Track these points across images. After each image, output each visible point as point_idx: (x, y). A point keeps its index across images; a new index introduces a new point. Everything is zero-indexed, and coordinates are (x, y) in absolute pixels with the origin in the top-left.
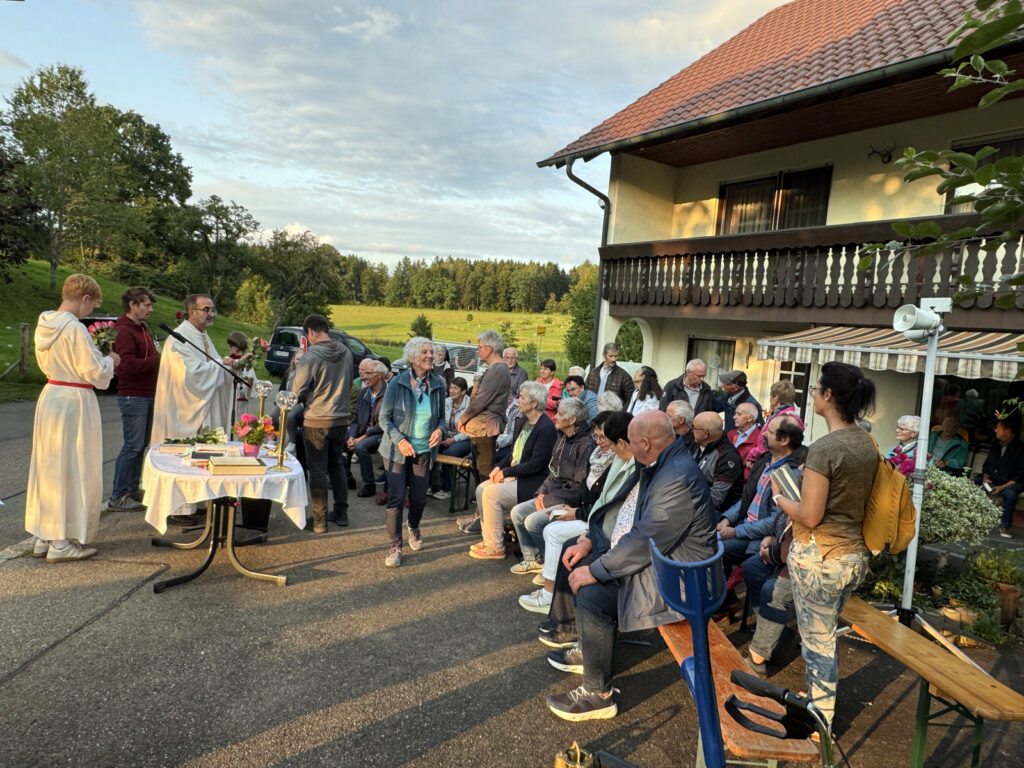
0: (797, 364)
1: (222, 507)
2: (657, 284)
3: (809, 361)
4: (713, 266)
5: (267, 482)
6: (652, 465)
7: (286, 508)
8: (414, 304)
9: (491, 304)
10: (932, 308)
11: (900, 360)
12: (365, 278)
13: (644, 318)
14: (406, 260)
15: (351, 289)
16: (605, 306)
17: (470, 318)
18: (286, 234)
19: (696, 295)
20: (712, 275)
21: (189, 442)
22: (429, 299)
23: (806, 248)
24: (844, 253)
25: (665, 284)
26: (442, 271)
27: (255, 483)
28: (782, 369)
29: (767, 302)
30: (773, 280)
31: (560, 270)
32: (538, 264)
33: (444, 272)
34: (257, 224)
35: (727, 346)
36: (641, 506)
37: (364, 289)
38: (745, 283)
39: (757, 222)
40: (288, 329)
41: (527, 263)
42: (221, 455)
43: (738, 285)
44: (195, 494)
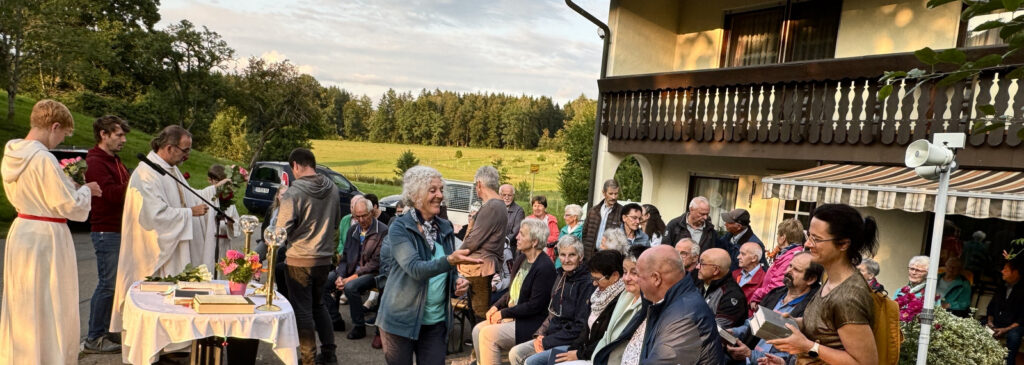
0: (801, 203)
1: (208, 348)
2: (658, 119)
3: (815, 200)
4: (717, 100)
5: (256, 322)
6: (660, 302)
7: (276, 348)
8: (400, 139)
9: (482, 140)
10: (945, 143)
11: (908, 198)
12: (348, 112)
13: (643, 154)
14: (391, 92)
15: (333, 123)
16: (604, 141)
17: (459, 155)
18: (263, 62)
19: (699, 130)
20: (716, 110)
21: (172, 280)
22: (416, 134)
23: (814, 81)
24: (853, 87)
25: (666, 119)
26: (430, 104)
27: (243, 323)
28: (786, 208)
29: (773, 139)
30: (779, 115)
31: (555, 104)
32: (531, 98)
33: (432, 105)
34: (231, 52)
35: (729, 185)
36: (648, 344)
37: (347, 122)
38: (750, 119)
39: (763, 54)
40: (267, 165)
41: (520, 97)
42: (206, 293)
43: (742, 120)
44: (180, 333)
